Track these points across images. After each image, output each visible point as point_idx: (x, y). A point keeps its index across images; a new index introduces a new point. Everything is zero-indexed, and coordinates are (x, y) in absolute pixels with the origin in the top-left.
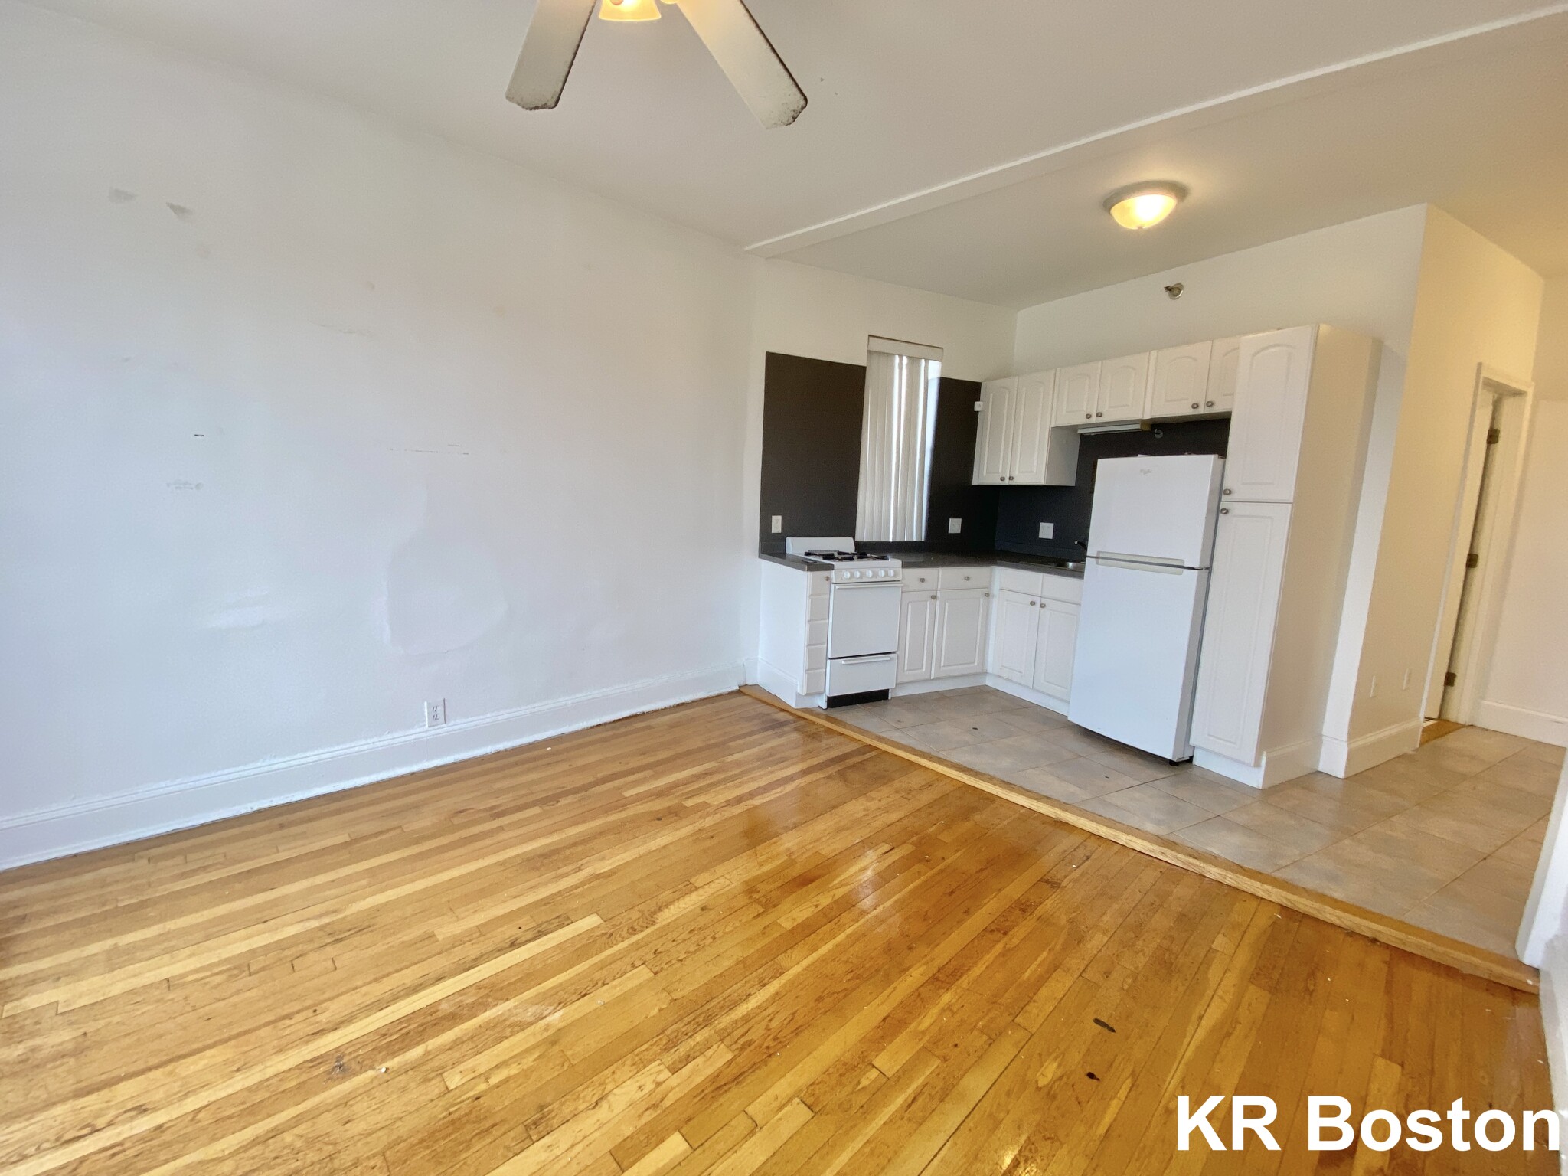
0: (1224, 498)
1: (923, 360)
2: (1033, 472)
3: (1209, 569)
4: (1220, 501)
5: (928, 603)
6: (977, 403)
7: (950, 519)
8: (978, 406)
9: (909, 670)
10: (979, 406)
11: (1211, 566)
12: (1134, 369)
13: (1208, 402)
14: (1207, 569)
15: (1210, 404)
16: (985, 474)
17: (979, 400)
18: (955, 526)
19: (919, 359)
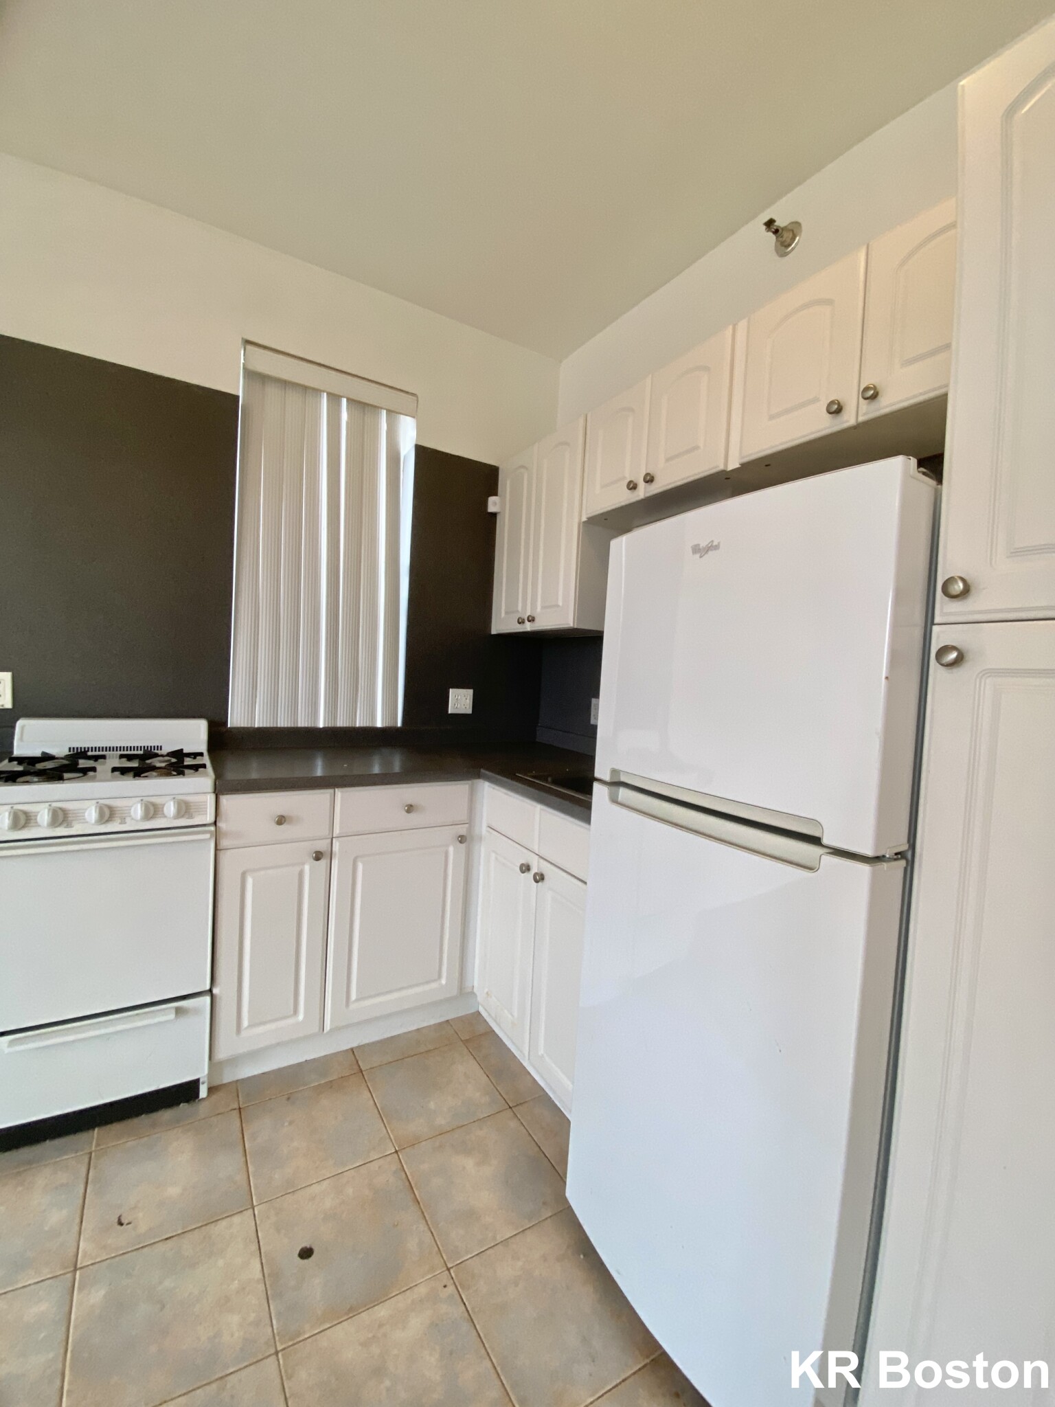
0: (945, 609)
1: (384, 412)
2: (558, 606)
3: (907, 856)
4: (929, 620)
5: (307, 868)
6: (492, 499)
7: (451, 690)
8: (493, 504)
9: (250, 1026)
10: (495, 504)
11: (912, 846)
12: (707, 369)
13: (867, 389)
14: (900, 855)
15: (871, 394)
16: (503, 615)
17: (496, 494)
18: (460, 701)
19: (375, 408)
